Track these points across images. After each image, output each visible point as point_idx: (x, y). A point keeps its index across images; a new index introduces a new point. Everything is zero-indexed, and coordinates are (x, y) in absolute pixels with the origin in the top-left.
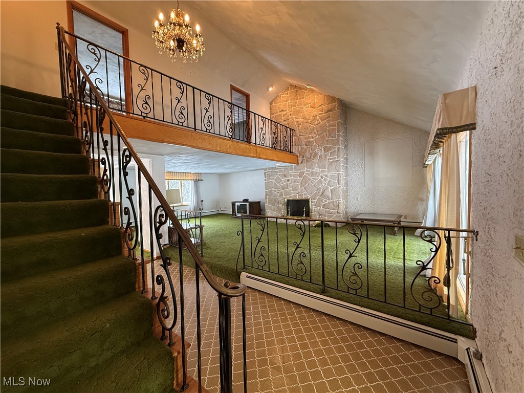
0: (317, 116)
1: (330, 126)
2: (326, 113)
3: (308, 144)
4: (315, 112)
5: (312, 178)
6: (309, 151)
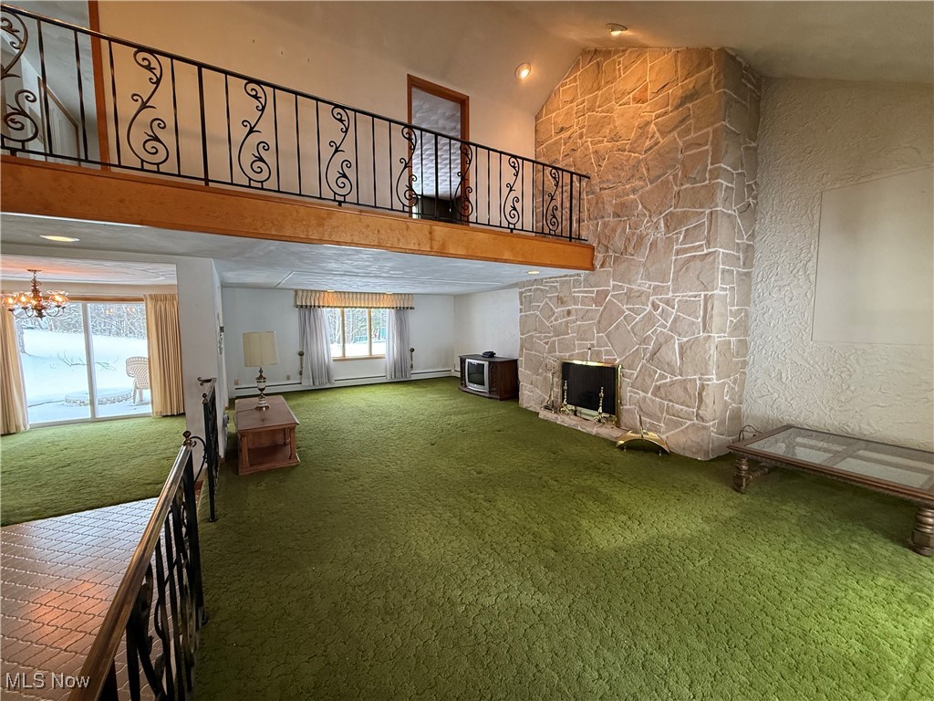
3: (622, 211)
4: (647, 112)
5: (628, 309)
6: (624, 231)
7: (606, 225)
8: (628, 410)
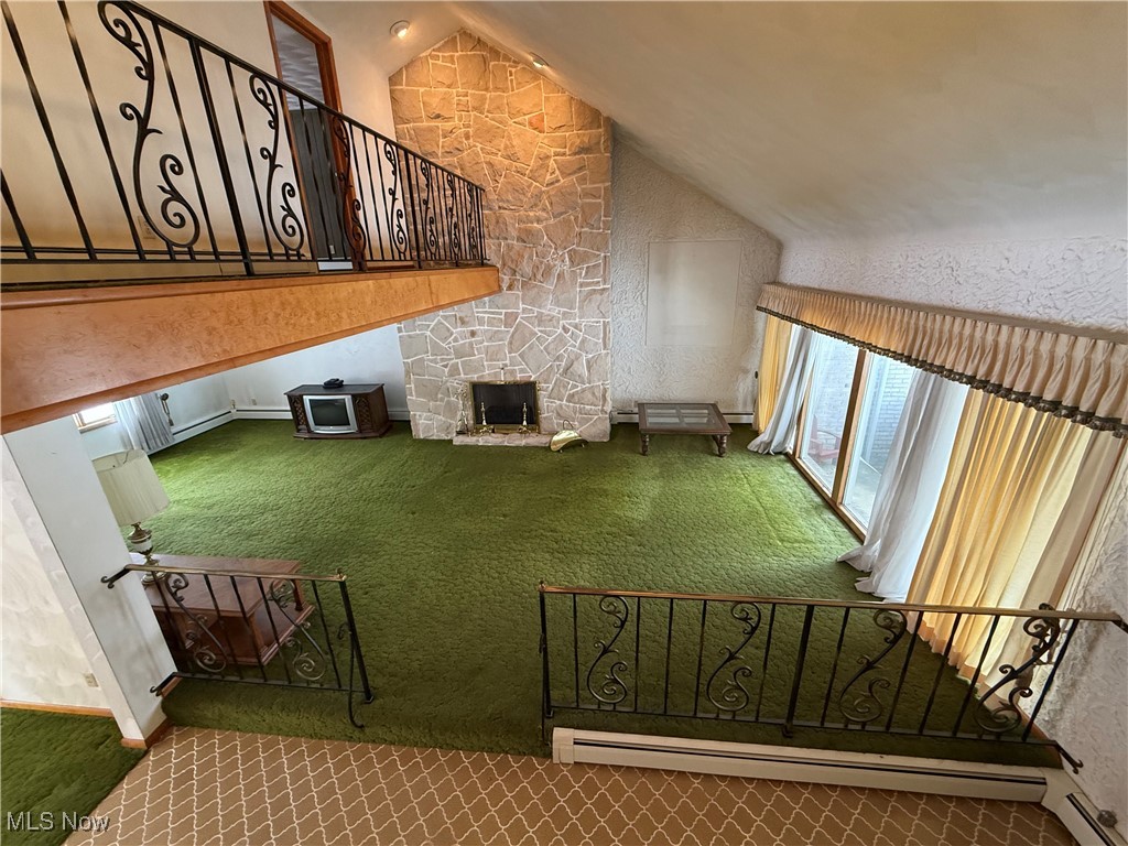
0: (548, 157)
1: (586, 194)
2: (575, 154)
3: (526, 237)
4: (543, 144)
5: (541, 331)
6: (531, 258)
7: (510, 247)
8: (545, 418)
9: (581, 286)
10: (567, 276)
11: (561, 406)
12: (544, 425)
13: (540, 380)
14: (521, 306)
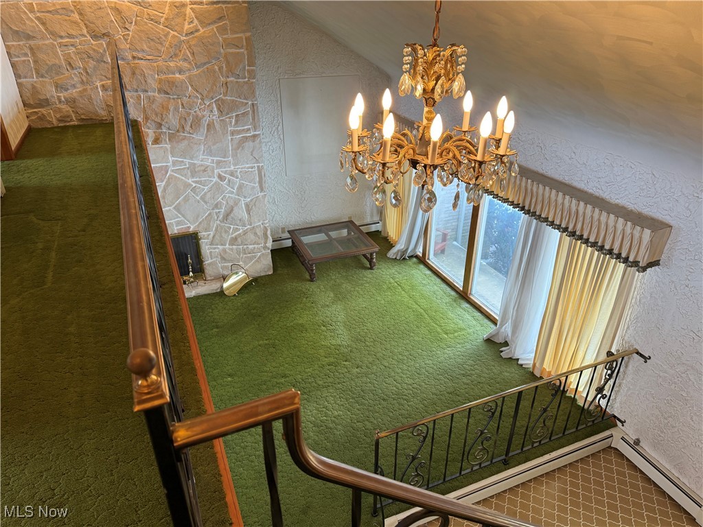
0: (184, 5)
1: (228, 44)
2: (213, 3)
3: (168, 88)
5: (196, 182)
6: (176, 109)
7: (151, 100)
9: (233, 133)
10: (217, 126)
11: (224, 250)
12: (209, 271)
13: (200, 229)
14: (171, 159)
